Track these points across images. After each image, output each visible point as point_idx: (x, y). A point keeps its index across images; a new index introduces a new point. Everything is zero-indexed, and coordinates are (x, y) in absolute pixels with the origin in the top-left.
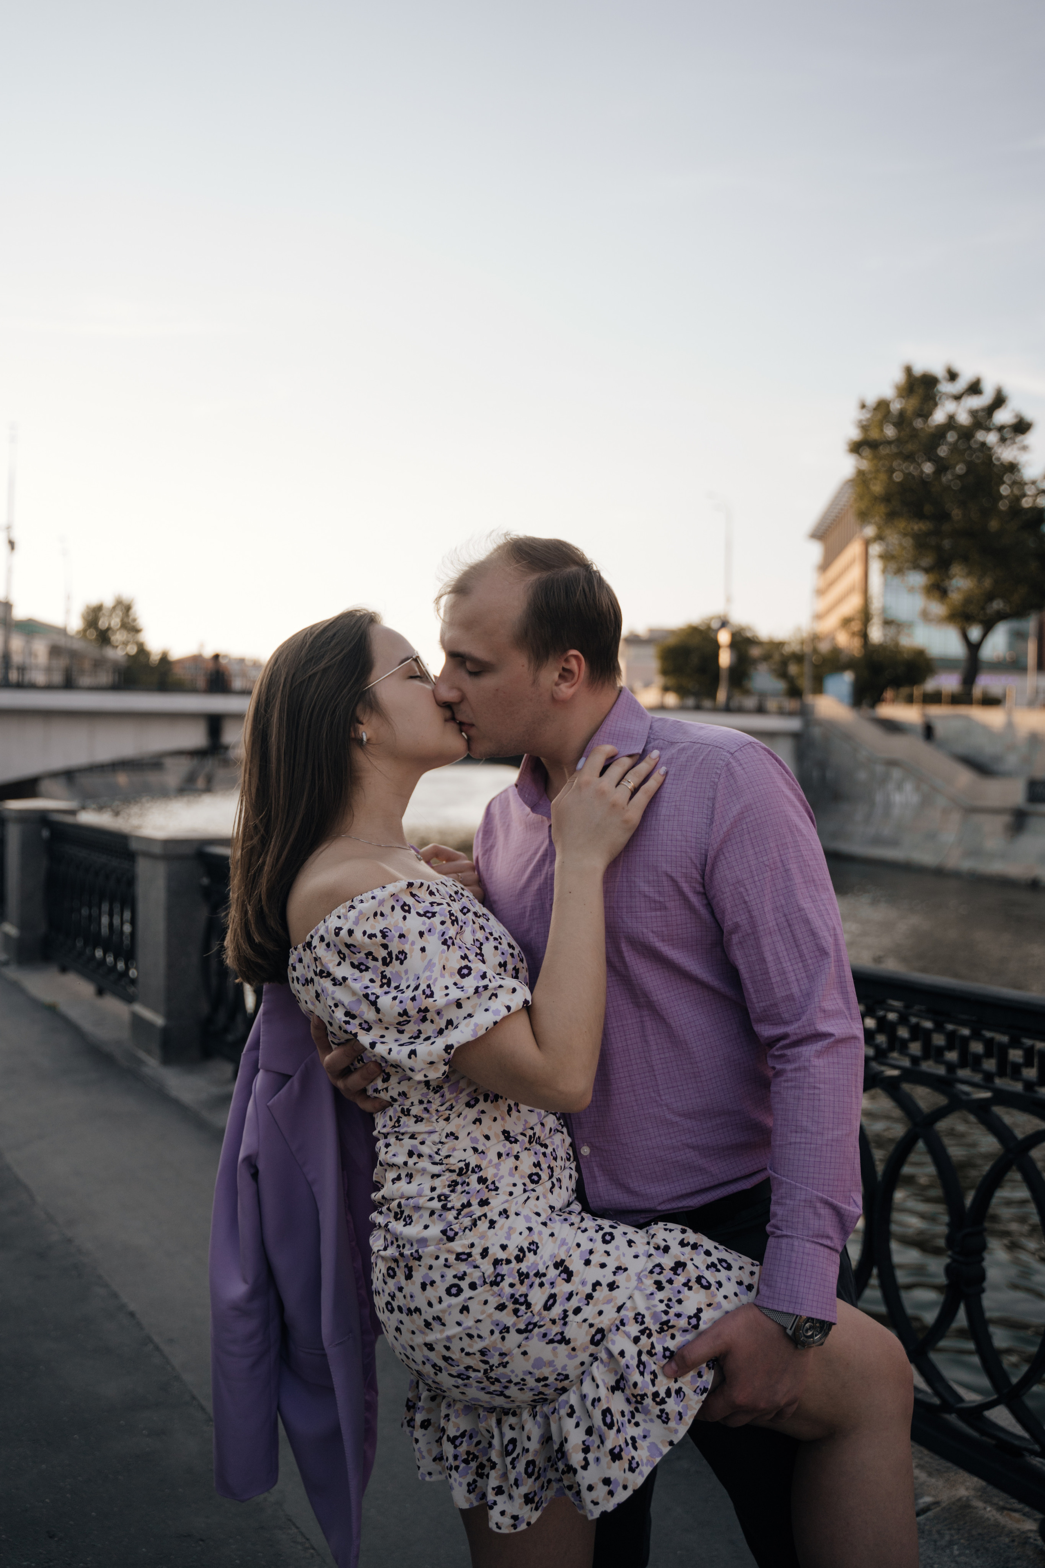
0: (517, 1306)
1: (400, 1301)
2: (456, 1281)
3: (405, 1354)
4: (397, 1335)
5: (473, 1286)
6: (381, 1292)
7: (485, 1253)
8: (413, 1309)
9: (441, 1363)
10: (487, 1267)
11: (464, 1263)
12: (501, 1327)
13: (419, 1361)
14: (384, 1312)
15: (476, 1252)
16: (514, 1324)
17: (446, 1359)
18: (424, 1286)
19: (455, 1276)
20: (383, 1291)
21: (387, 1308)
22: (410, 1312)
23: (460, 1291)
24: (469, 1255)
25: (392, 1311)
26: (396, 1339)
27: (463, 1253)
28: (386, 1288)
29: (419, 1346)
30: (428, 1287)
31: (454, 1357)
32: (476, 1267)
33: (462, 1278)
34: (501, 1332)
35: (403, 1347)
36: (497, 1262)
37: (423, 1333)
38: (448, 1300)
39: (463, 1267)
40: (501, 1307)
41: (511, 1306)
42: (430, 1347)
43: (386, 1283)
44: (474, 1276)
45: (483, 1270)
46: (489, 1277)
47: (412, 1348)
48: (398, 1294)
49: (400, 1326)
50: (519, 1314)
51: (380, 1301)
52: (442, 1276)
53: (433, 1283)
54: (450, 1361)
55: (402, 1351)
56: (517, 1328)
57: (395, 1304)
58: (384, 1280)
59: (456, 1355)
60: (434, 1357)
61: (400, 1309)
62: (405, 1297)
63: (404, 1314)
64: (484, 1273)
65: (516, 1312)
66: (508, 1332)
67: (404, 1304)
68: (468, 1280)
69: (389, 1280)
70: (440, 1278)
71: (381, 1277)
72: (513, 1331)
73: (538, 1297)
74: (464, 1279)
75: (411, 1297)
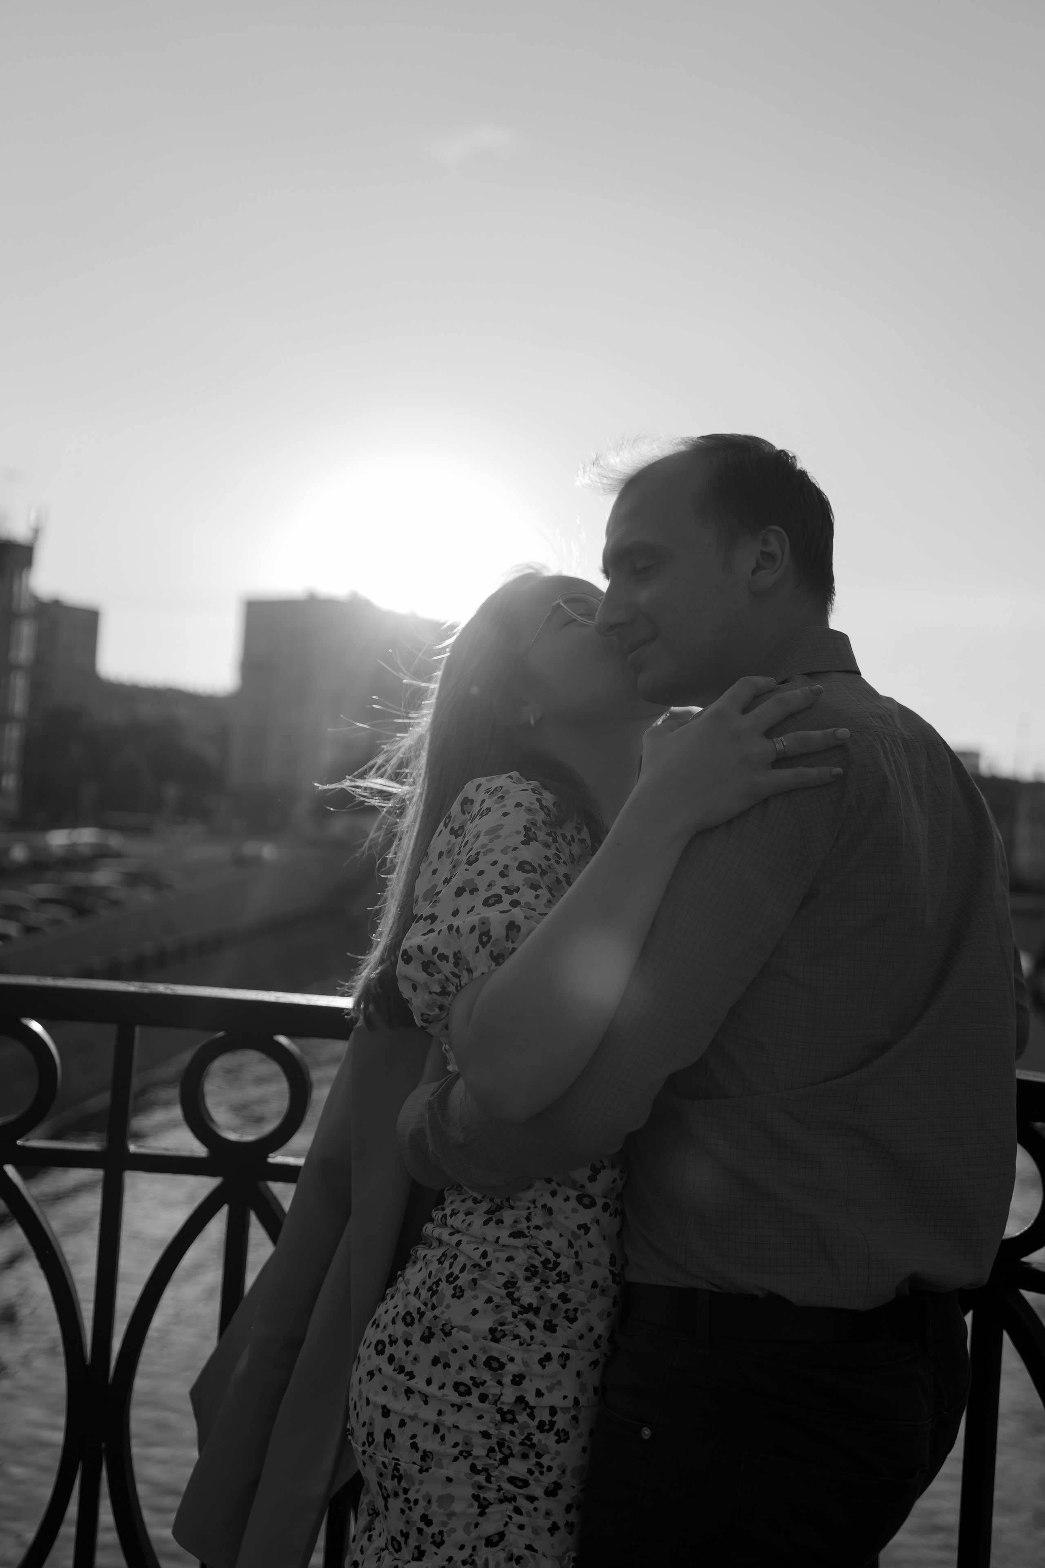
0: (497, 1448)
1: (399, 1350)
2: (470, 1383)
3: (355, 1403)
4: (365, 1378)
5: (483, 1398)
6: (381, 1326)
7: (518, 1379)
8: (407, 1370)
9: (379, 1437)
10: (509, 1395)
11: (491, 1372)
12: (467, 1449)
13: (362, 1418)
14: (368, 1347)
15: (512, 1369)
16: (477, 1458)
17: (388, 1434)
18: (435, 1361)
19: (472, 1378)
20: (385, 1327)
21: (376, 1346)
22: (401, 1370)
23: (468, 1392)
24: (502, 1366)
25: (380, 1352)
26: (360, 1382)
27: (497, 1360)
28: (390, 1327)
29: (376, 1405)
30: (440, 1366)
31: (397, 1438)
32: (500, 1383)
33: (476, 1385)
34: (461, 1453)
35: (360, 1393)
36: (520, 1400)
37: (395, 1394)
38: (449, 1391)
39: (486, 1375)
40: (486, 1435)
41: (493, 1442)
42: (386, 1412)
43: (394, 1322)
44: (492, 1389)
45: (503, 1392)
46: (502, 1403)
47: (368, 1402)
48: (400, 1343)
49: (376, 1373)
50: (491, 1454)
51: (372, 1335)
52: (461, 1368)
53: (447, 1366)
54: (389, 1441)
55: (356, 1398)
56: (475, 1462)
57: (389, 1350)
58: (394, 1318)
59: (402, 1438)
60: (380, 1426)
61: (391, 1359)
62: (407, 1353)
63: (392, 1367)
64: (502, 1395)
65: (491, 1450)
66: (465, 1458)
67: (400, 1359)
68: (482, 1390)
69: (399, 1322)
70: (457, 1368)
71: (392, 1313)
72: (470, 1461)
73: (517, 1467)
74: (478, 1387)
75: (415, 1359)
